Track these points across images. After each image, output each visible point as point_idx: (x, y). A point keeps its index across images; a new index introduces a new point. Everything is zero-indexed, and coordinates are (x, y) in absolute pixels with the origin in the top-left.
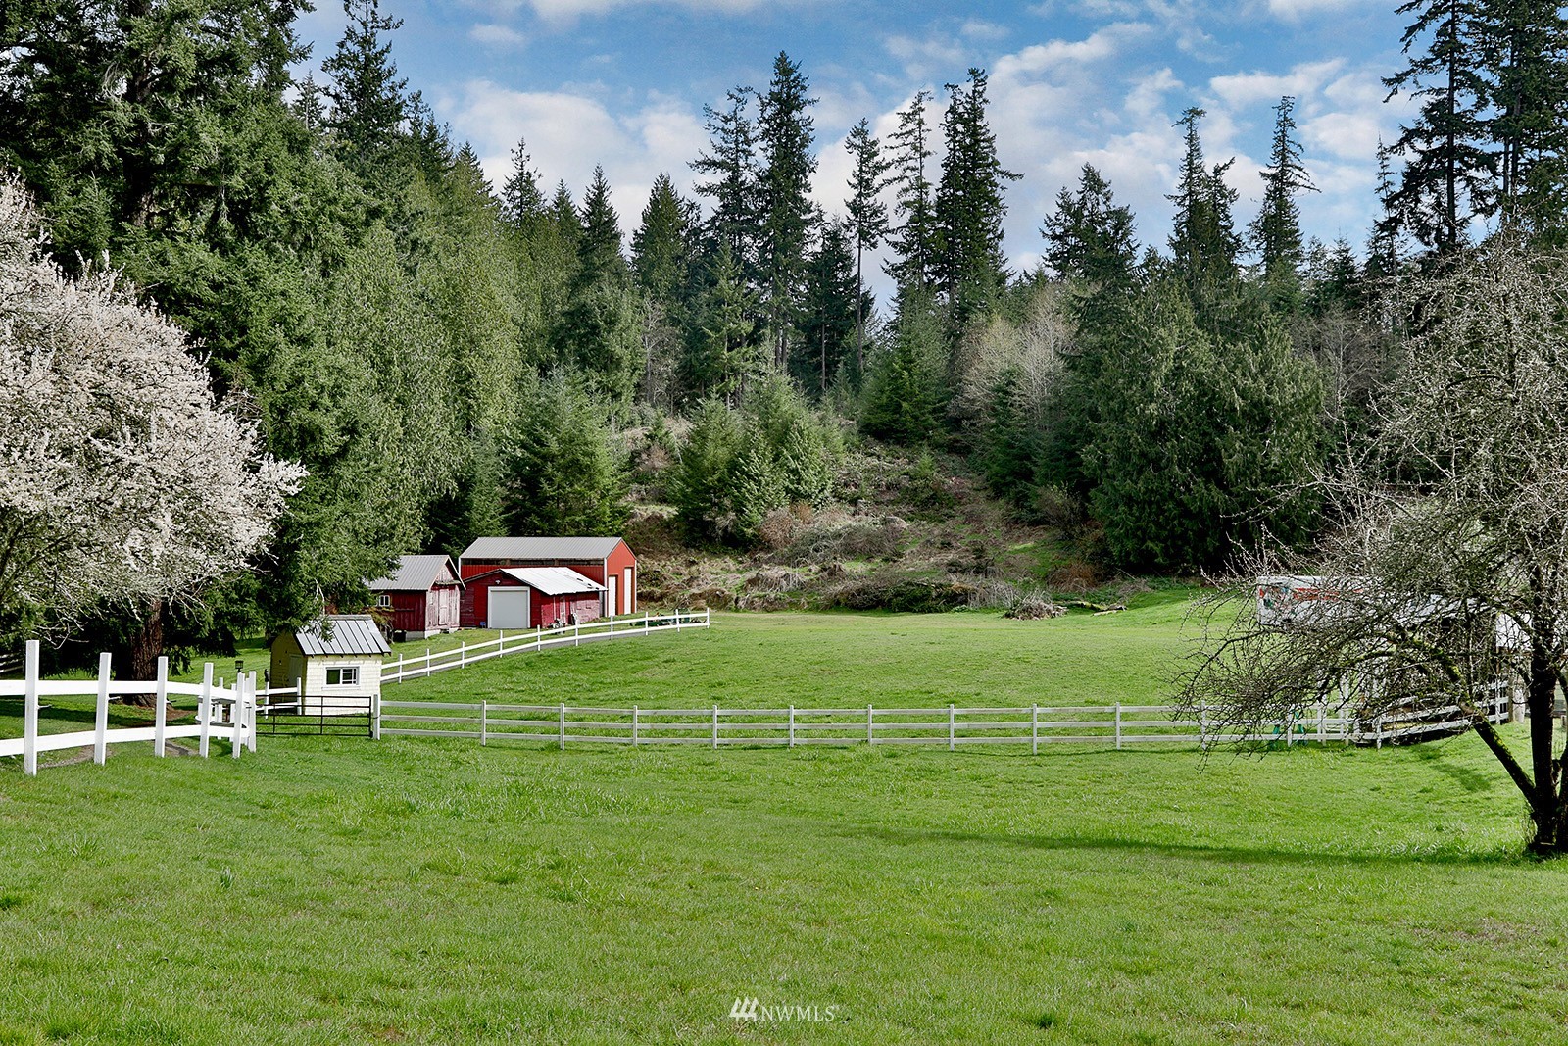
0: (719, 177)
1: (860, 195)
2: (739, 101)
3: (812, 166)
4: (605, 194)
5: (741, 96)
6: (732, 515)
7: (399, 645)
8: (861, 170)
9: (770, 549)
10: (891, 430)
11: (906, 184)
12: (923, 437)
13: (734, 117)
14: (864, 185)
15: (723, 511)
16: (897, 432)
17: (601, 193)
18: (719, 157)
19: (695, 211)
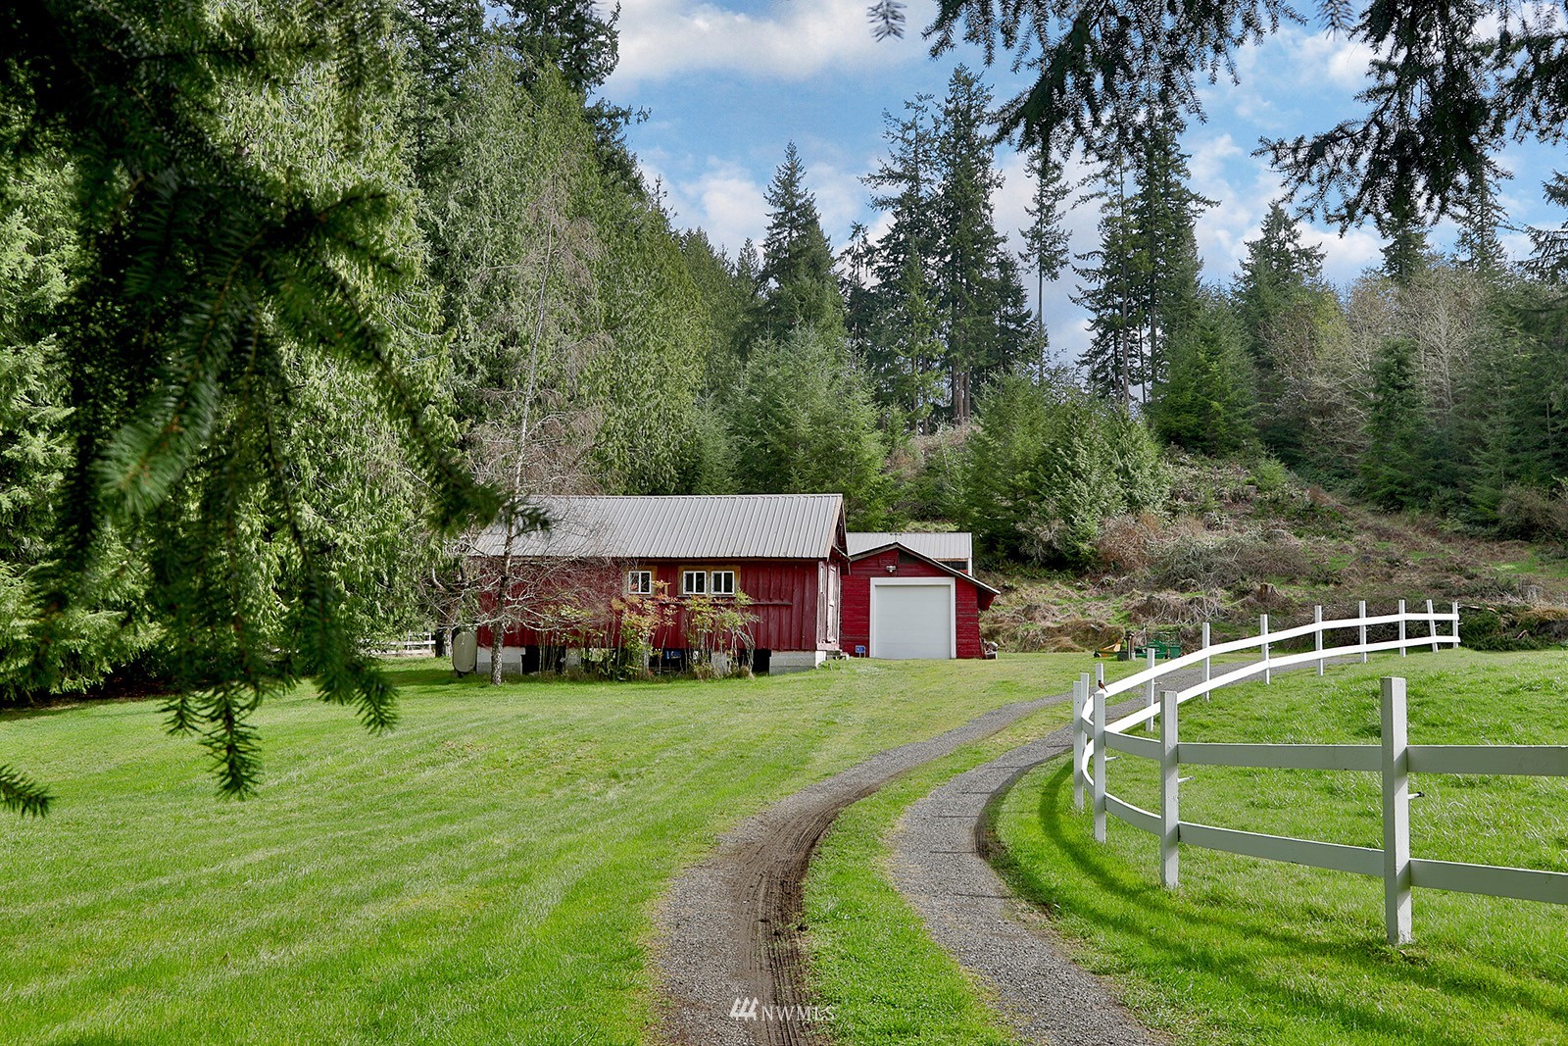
0: (899, 189)
1: (1041, 221)
2: (918, 108)
3: (998, 181)
4: (798, 175)
5: (920, 104)
6: (1057, 524)
7: (761, 679)
8: (1041, 195)
9: (1118, 571)
10: (1196, 438)
11: (1105, 199)
12: (1236, 447)
13: (913, 126)
14: (1045, 211)
15: (1045, 519)
16: (1205, 439)
17: (793, 174)
18: (898, 169)
19: (862, 233)
